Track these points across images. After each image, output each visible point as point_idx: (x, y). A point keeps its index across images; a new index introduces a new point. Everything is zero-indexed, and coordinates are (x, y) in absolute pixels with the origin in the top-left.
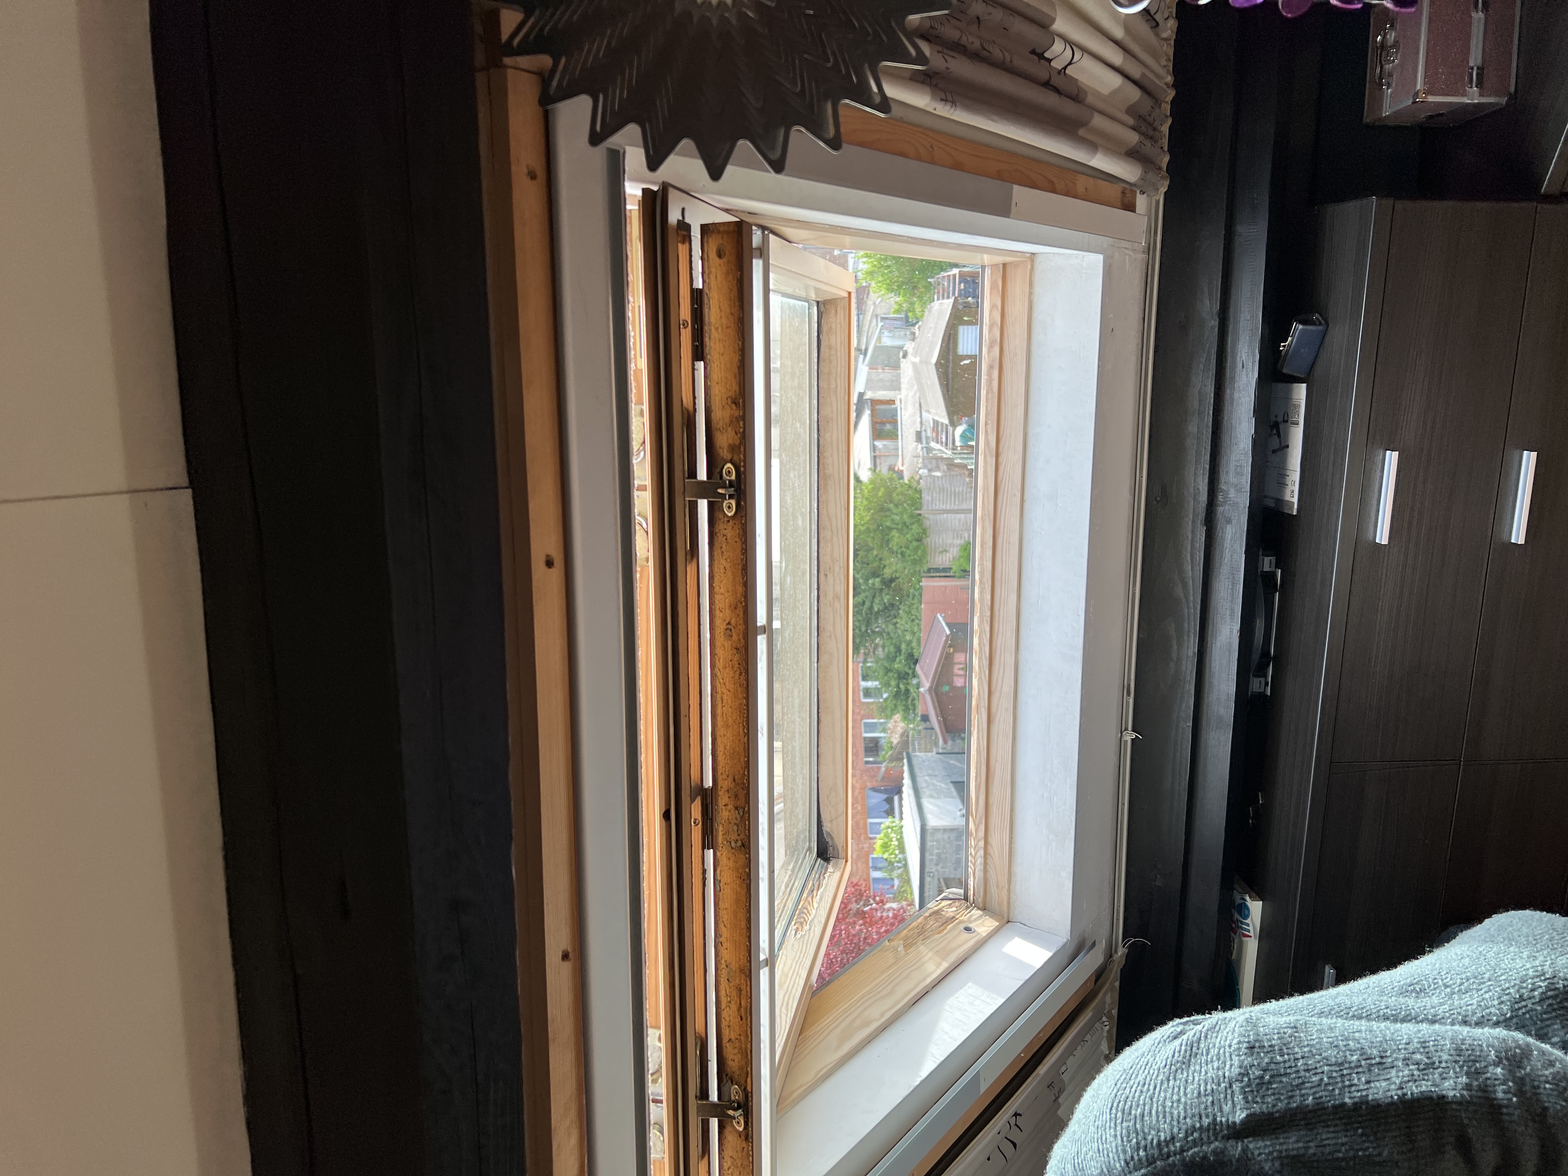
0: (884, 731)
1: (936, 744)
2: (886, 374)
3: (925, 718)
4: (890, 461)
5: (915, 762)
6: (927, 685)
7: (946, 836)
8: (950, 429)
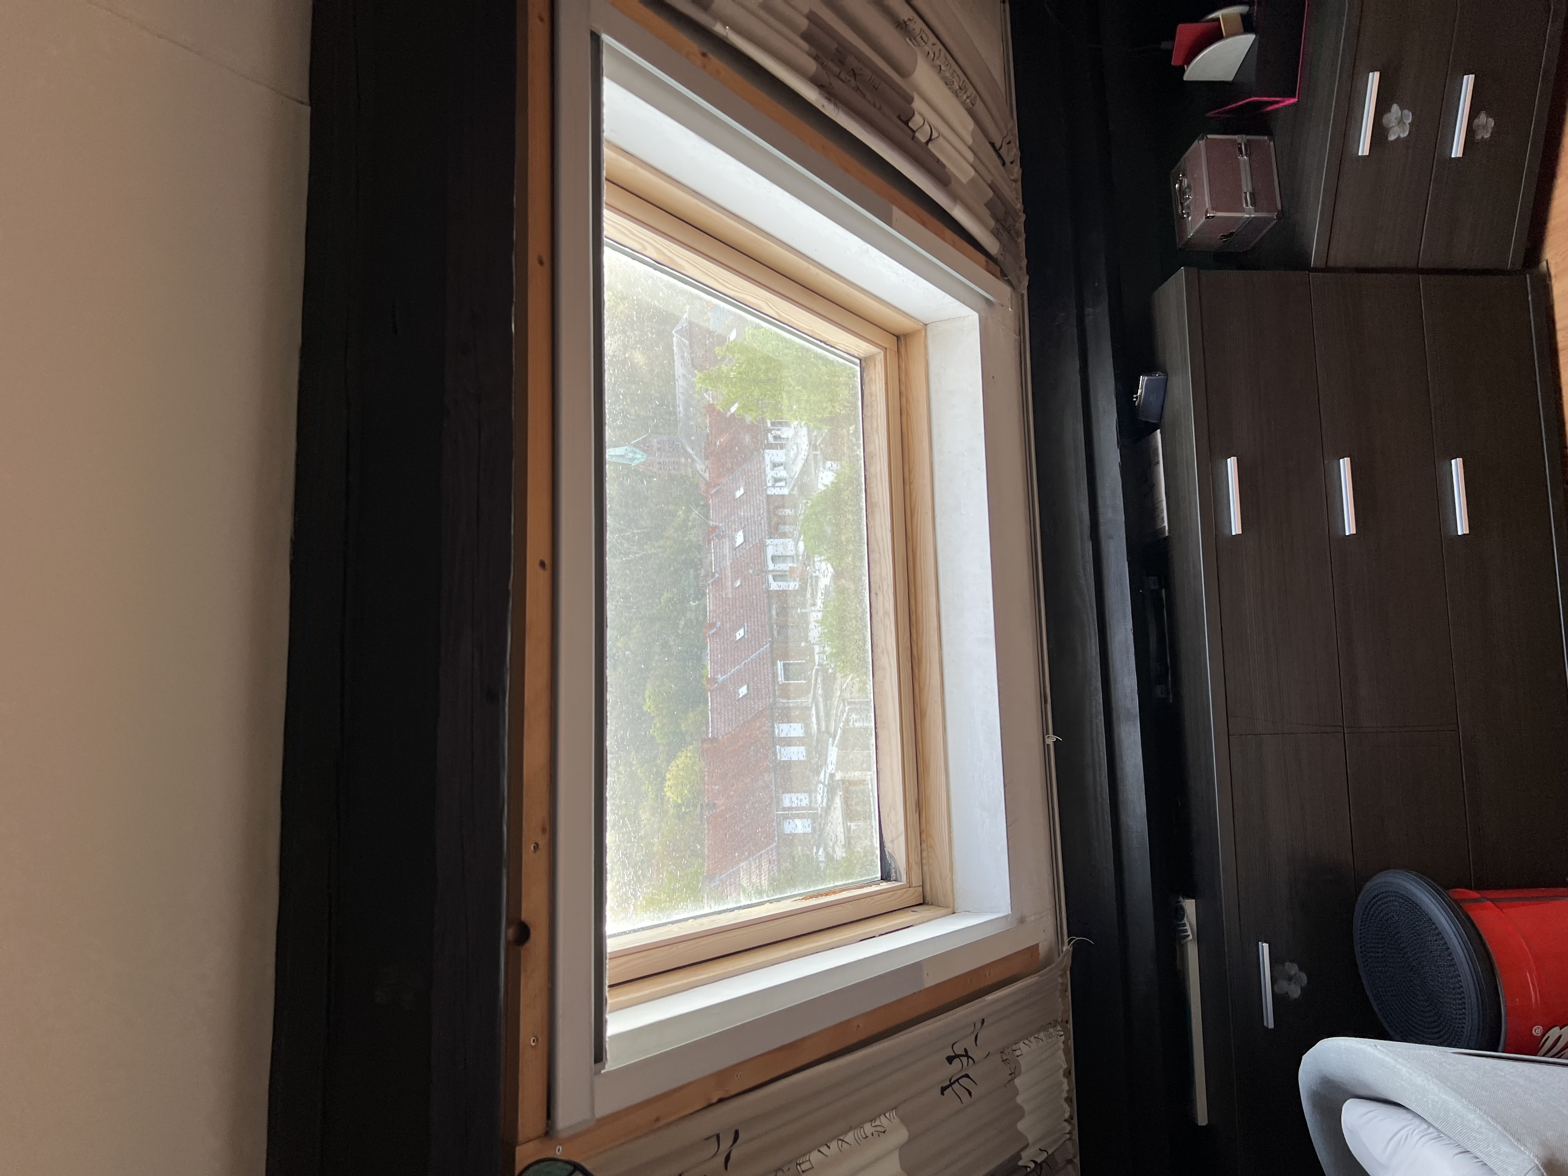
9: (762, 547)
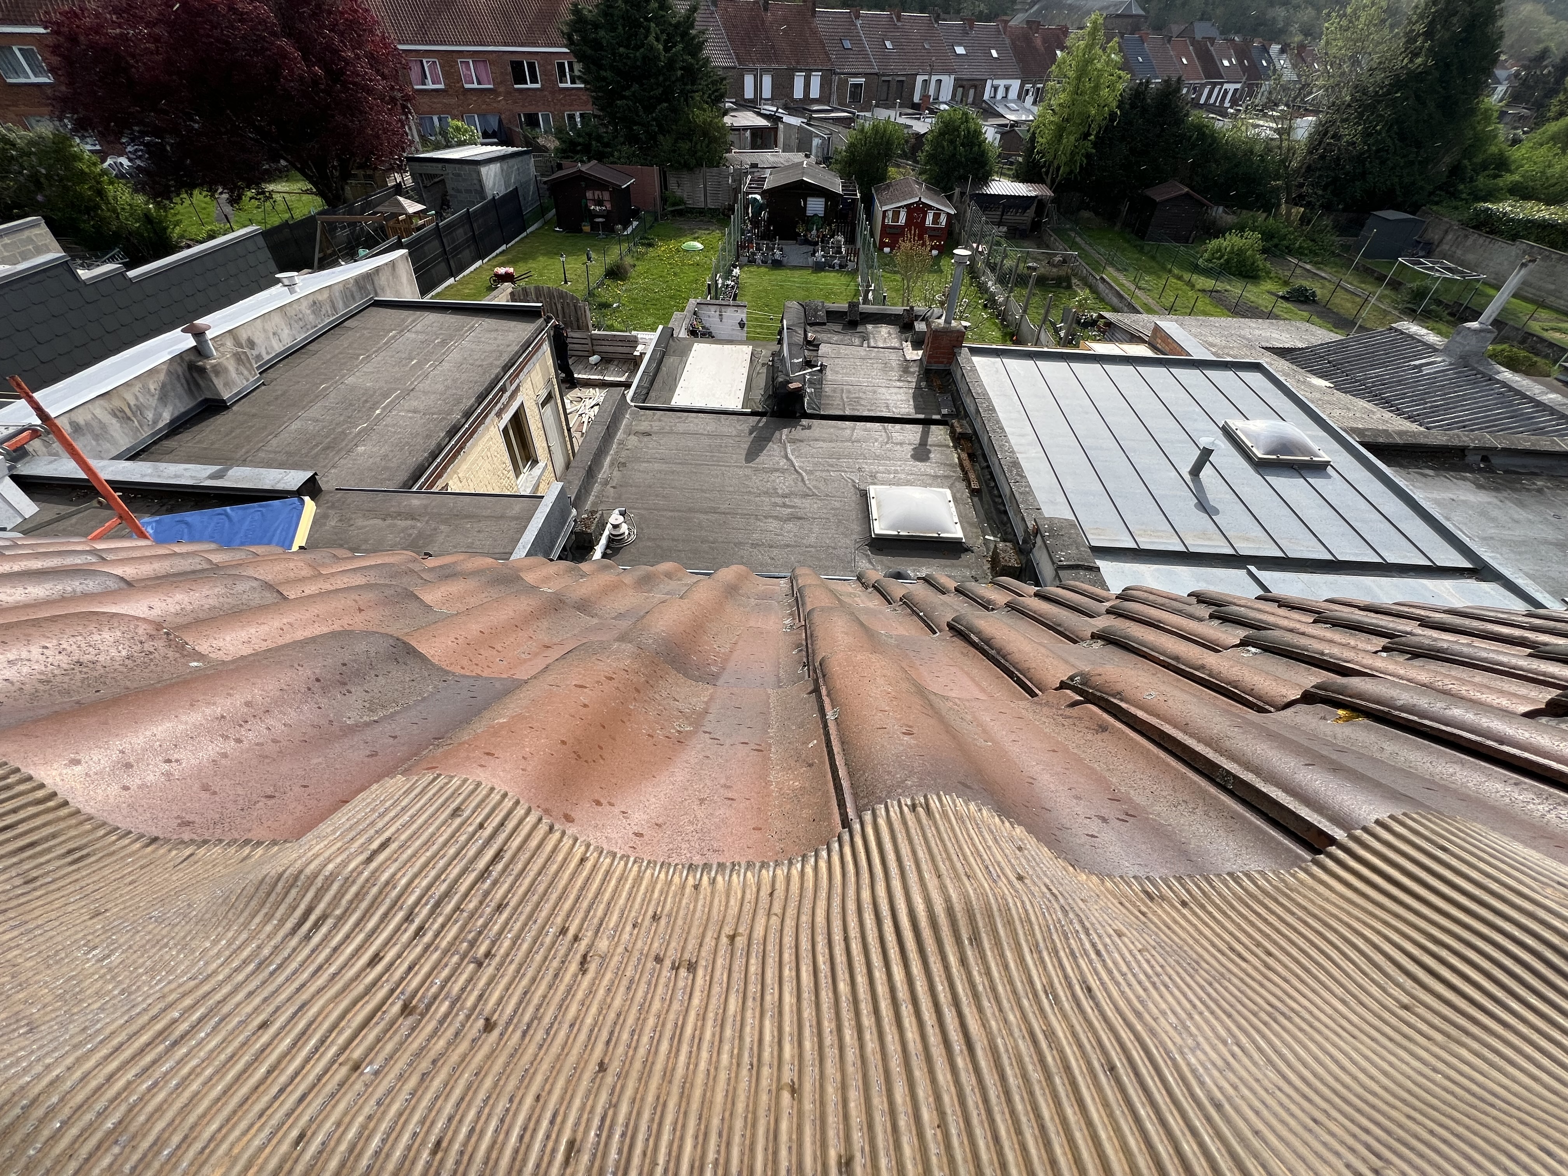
0: (546, 132)
1: (542, 175)
2: (794, 142)
3: (560, 167)
4: (736, 142)
5: (526, 157)
6: (583, 169)
7: (476, 182)
8: (760, 191)
9: (949, 72)
